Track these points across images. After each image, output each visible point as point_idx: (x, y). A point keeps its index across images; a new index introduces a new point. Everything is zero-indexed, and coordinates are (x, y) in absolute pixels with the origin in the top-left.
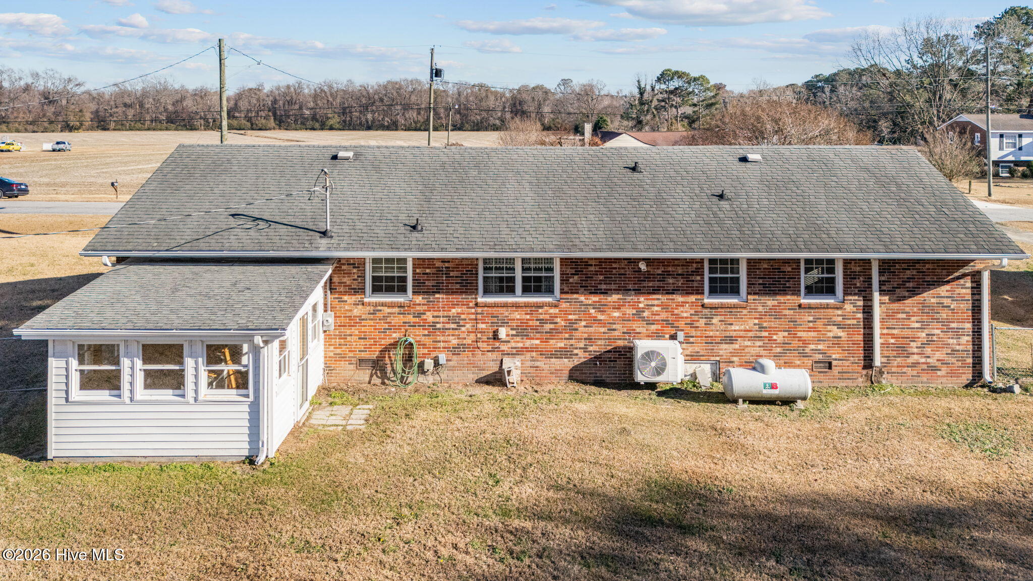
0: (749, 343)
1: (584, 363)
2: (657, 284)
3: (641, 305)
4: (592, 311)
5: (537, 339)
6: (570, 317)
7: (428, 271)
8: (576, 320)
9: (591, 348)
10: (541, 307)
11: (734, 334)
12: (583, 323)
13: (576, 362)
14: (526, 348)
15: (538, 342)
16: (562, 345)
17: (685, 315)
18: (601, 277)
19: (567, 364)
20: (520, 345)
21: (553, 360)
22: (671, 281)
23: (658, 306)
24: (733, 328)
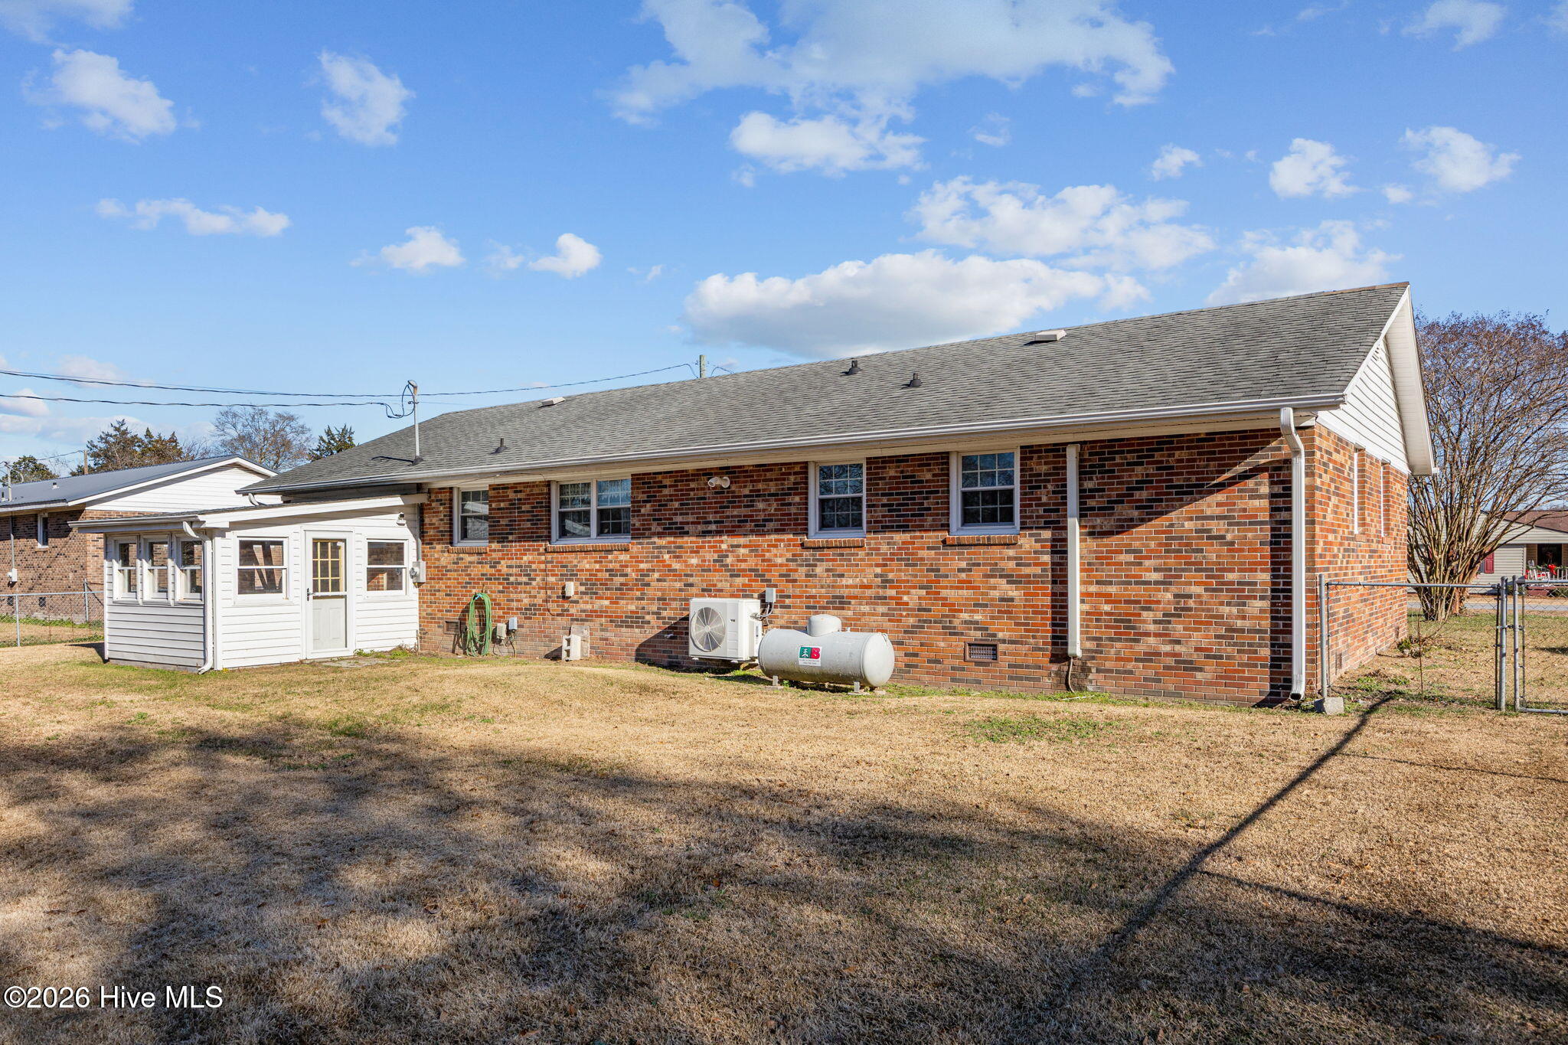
0: (866, 609)
1: (657, 636)
2: (744, 511)
3: (724, 546)
4: (666, 557)
5: (607, 599)
6: (642, 566)
7: (502, 505)
8: (648, 570)
9: (664, 614)
10: (610, 551)
11: (845, 592)
12: (656, 575)
13: (650, 633)
14: (596, 611)
15: (607, 603)
16: (633, 608)
17: (779, 561)
18: (676, 505)
19: (639, 636)
20: (589, 607)
21: (624, 630)
22: (761, 505)
23: (745, 546)
24: (844, 581)
